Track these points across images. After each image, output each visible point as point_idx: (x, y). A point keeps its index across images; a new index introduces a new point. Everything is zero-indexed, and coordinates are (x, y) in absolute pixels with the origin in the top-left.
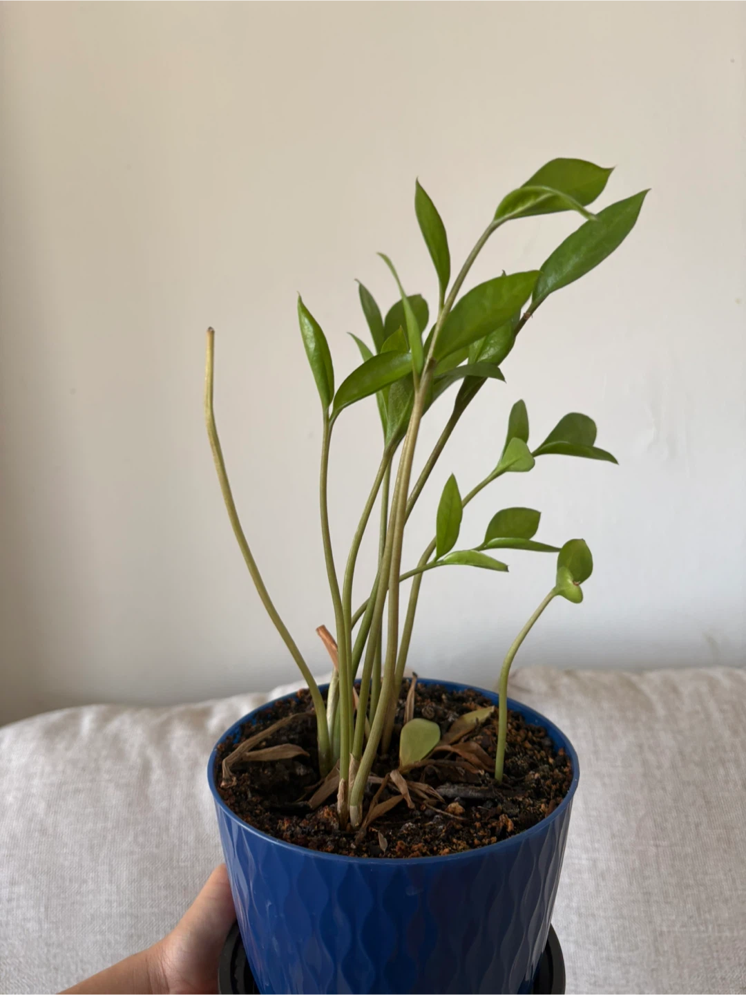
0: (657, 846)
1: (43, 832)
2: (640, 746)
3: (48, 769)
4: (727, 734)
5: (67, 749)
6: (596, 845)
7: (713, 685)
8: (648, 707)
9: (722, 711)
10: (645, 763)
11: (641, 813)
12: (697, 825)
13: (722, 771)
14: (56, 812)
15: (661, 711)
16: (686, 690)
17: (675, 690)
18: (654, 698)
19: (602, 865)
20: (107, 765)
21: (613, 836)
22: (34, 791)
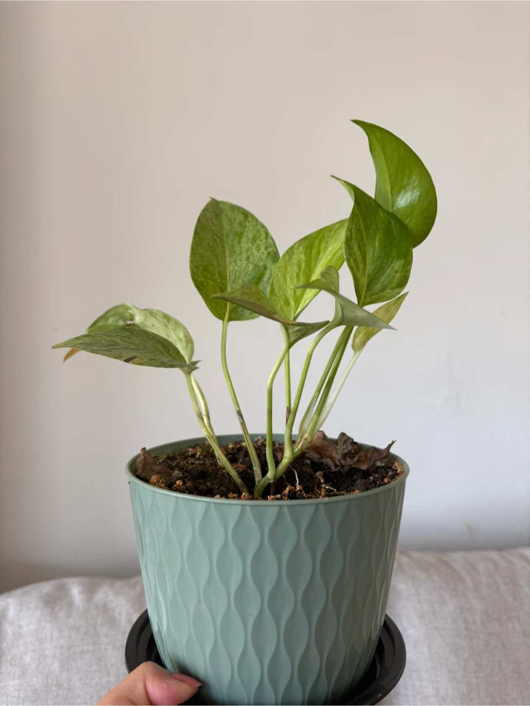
0: (477, 677)
1: (59, 686)
2: (461, 608)
3: (56, 634)
4: (510, 599)
5: (68, 617)
6: (439, 679)
7: (496, 565)
8: (461, 580)
9: (506, 584)
10: (465, 620)
11: (466, 655)
12: (500, 662)
13: (510, 625)
14: (68, 670)
15: (470, 584)
16: (481, 567)
17: (474, 568)
18: (464, 574)
19: (442, 692)
20: (104, 630)
21: (449, 672)
22: (47, 652)
